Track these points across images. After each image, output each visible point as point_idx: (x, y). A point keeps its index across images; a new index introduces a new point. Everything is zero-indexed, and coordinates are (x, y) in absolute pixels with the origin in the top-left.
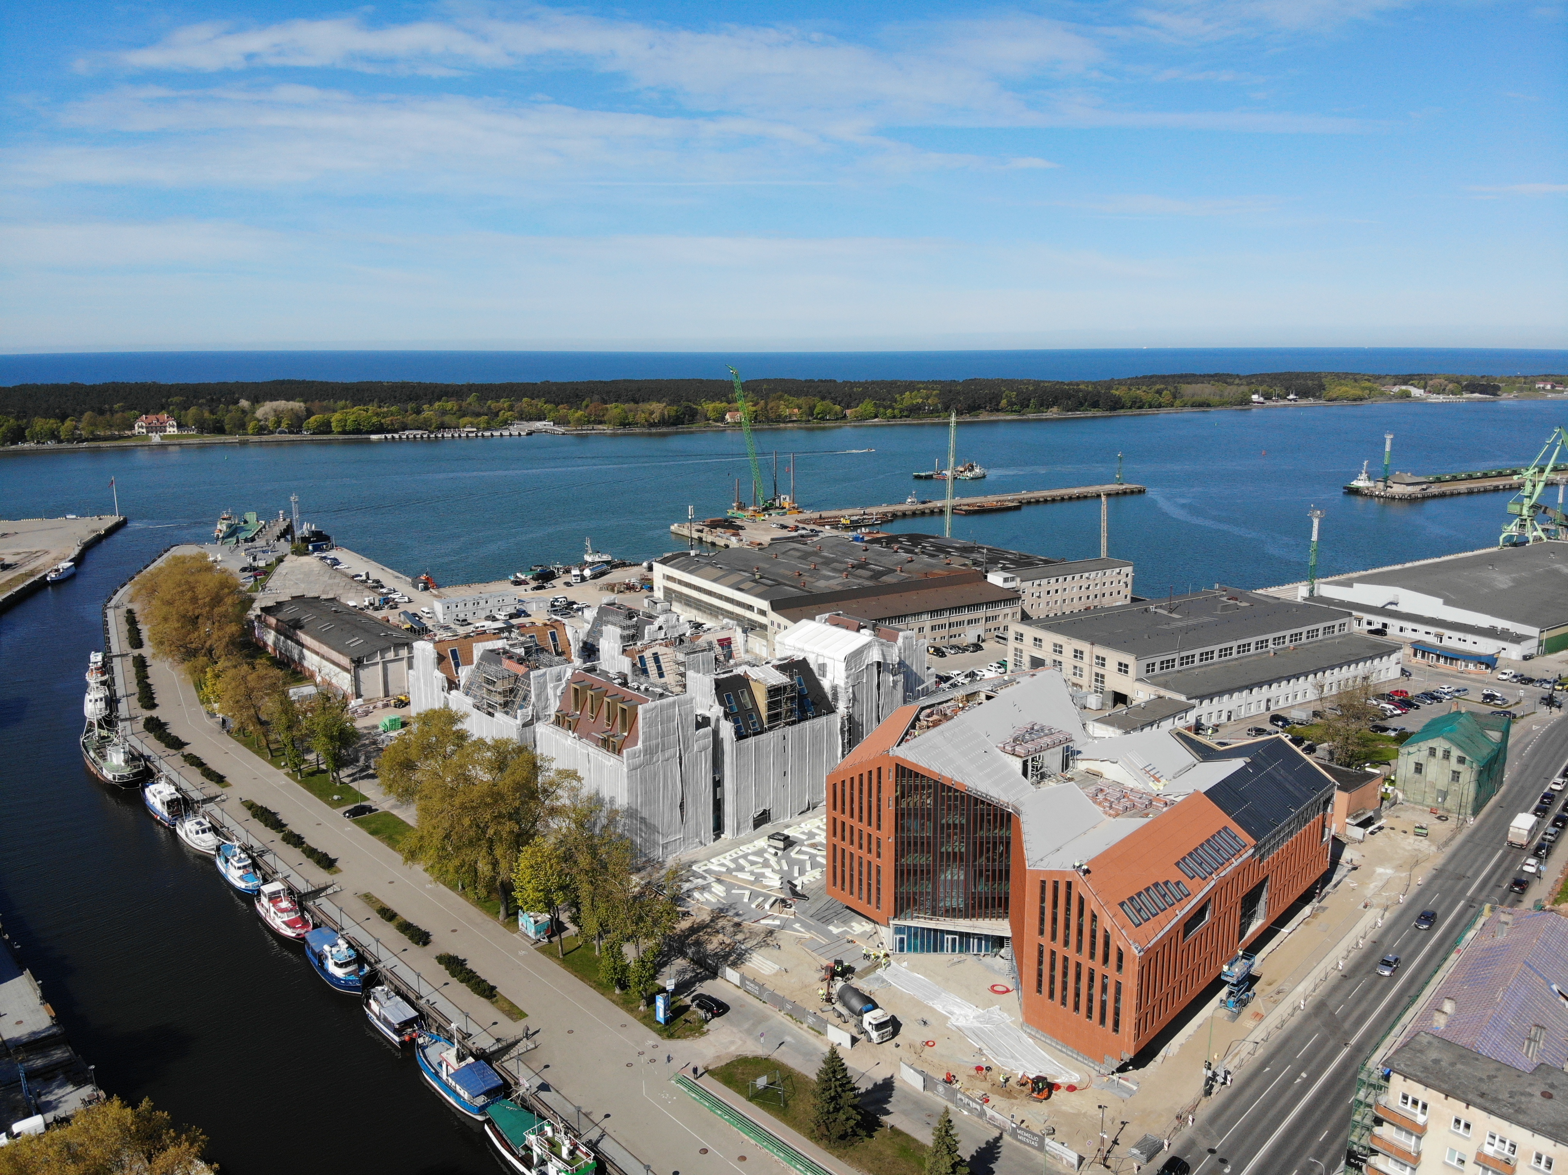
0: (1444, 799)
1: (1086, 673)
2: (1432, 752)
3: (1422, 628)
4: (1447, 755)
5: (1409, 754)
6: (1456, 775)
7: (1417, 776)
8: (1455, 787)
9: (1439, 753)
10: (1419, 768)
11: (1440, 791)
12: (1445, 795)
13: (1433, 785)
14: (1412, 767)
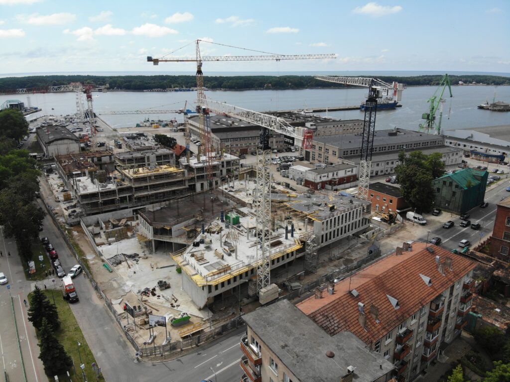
0: (449, 205)
1: (322, 156)
3: (479, 147)
5: (435, 184)
8: (453, 199)
9: (448, 184)
10: (438, 190)
12: (449, 202)
13: (444, 198)
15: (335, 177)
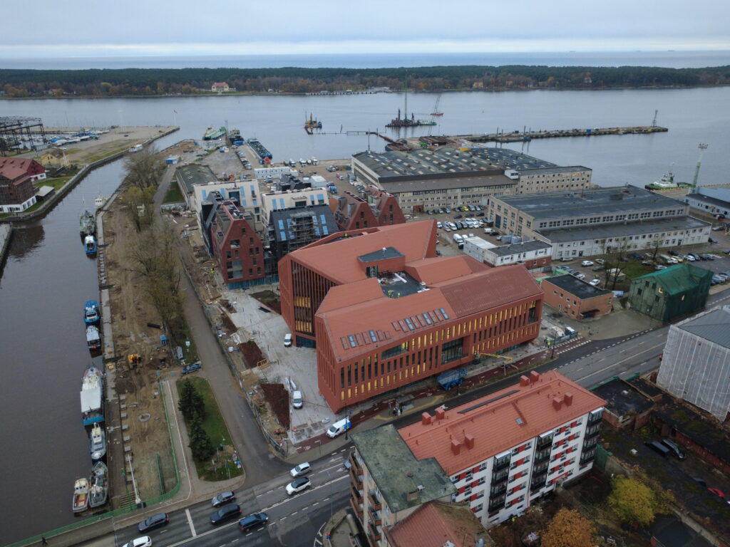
0: (650, 311)
1: (515, 225)
2: (647, 283)
4: (654, 286)
5: (636, 283)
6: (657, 298)
7: (638, 296)
8: (656, 305)
9: (651, 285)
10: (640, 292)
11: (648, 305)
12: (651, 308)
13: (646, 302)
14: (636, 291)
15: (522, 259)
